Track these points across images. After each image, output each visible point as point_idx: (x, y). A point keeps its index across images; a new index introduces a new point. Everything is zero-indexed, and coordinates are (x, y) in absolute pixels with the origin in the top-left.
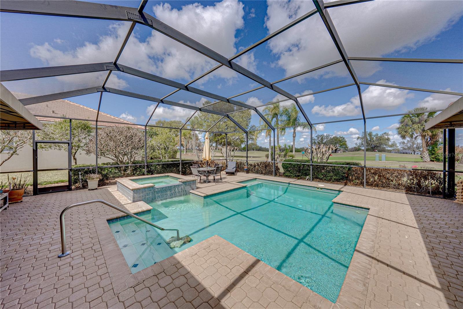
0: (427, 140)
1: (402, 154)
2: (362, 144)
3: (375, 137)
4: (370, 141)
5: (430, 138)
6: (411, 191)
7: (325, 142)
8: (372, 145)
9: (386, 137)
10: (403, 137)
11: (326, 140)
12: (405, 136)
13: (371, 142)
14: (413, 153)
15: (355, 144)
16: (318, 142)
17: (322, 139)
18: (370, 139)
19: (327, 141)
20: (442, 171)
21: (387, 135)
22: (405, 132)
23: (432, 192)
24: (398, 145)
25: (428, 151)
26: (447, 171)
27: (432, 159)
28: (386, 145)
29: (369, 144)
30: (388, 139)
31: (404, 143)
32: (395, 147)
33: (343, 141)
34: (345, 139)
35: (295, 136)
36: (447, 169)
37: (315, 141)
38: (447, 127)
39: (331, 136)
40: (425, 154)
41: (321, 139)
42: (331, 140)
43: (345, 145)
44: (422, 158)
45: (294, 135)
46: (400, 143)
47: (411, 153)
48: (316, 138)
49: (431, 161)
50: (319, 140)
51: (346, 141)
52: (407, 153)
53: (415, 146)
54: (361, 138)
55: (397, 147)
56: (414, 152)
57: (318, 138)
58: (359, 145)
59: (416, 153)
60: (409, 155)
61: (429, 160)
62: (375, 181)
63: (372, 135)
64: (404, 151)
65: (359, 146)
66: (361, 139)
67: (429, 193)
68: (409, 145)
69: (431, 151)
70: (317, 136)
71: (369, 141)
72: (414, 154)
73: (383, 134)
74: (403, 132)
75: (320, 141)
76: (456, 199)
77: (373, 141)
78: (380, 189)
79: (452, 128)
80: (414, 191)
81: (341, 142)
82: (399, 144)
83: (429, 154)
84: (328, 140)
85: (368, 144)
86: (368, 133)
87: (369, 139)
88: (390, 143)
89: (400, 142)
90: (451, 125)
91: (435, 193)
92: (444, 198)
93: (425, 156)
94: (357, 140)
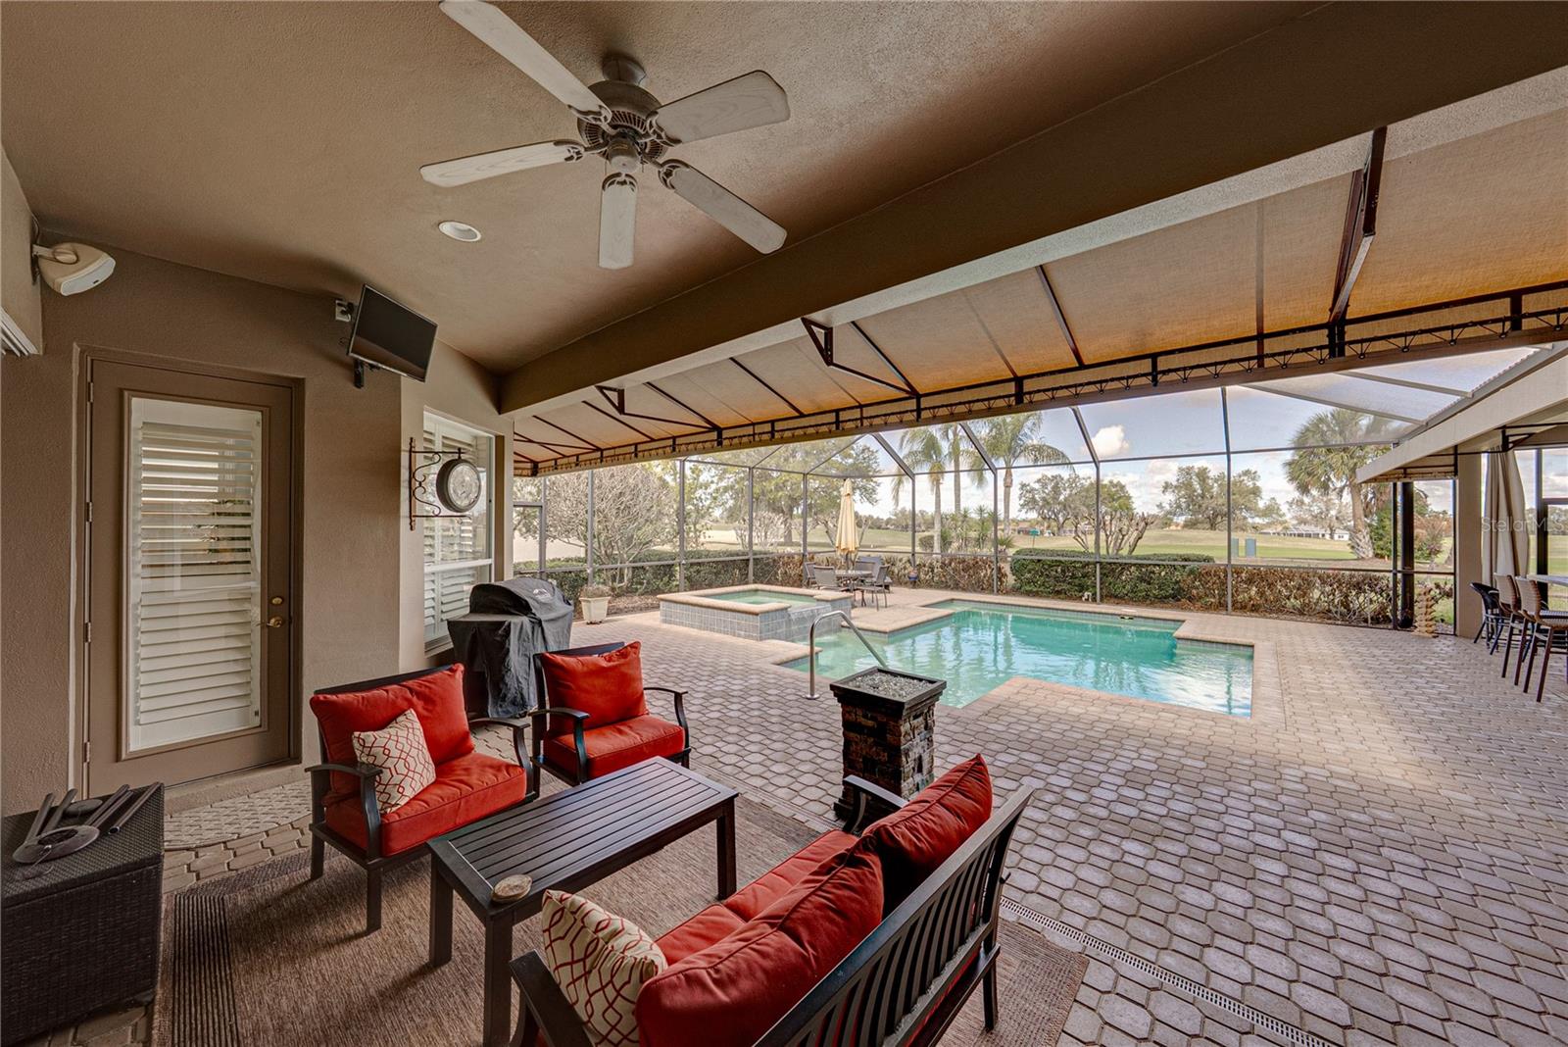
0: (1366, 497)
1: (1297, 538)
2: (1179, 506)
3: (1216, 485)
4: (1203, 496)
5: (1374, 493)
6: (1330, 619)
7: (1066, 499)
8: (1207, 508)
9: (1250, 483)
10: (1304, 489)
11: (1068, 492)
12: (1307, 487)
13: (1206, 501)
14: (1327, 537)
15: (1158, 506)
16: (1044, 499)
17: (1056, 490)
18: (1202, 490)
19: (1070, 495)
20: (1390, 571)
21: (1253, 479)
22: (1309, 474)
23: (1372, 618)
24: (1284, 508)
25: (1368, 529)
26: (1399, 572)
27: (1379, 552)
28: (1248, 509)
29: (1200, 506)
30: (1256, 492)
31: (1302, 503)
32: (1274, 515)
33: (1120, 498)
34: (1128, 488)
35: (1011, 483)
36: (1399, 568)
37: (1033, 496)
38: (1398, 478)
39: (1083, 481)
40: (1361, 537)
41: (1053, 488)
42: (1084, 494)
43: (1127, 508)
44: (1353, 547)
45: (1008, 480)
46: (1291, 504)
47: (1323, 535)
48: (1037, 486)
49: (1377, 555)
50: (1047, 491)
51: (1129, 498)
52: (1309, 536)
53: (1333, 513)
54: (1176, 487)
55: (1281, 516)
56: (1331, 529)
57: (1044, 486)
58: (1168, 507)
59: (1336, 537)
60: (1316, 540)
61: (1371, 554)
62: (1251, 598)
63: (1208, 478)
64: (1303, 529)
65: (1170, 513)
66: (1173, 491)
67: (1366, 621)
68: (1316, 510)
69: (1377, 528)
70: (1039, 481)
71: (1199, 495)
72: (1332, 537)
73: (1240, 477)
74: (1304, 475)
75: (1048, 494)
76: (1416, 627)
77: (1212, 498)
78: (1265, 617)
79: (1407, 480)
80: (1335, 619)
81: (1114, 500)
82: (1287, 506)
83: (1371, 538)
84: (1074, 492)
85: (1197, 507)
86: (1197, 471)
87: (1199, 491)
88: (1261, 504)
89: (1290, 500)
90: (1406, 475)
91: (1378, 620)
92: (1395, 628)
93: (1361, 544)
94: (1164, 492)
